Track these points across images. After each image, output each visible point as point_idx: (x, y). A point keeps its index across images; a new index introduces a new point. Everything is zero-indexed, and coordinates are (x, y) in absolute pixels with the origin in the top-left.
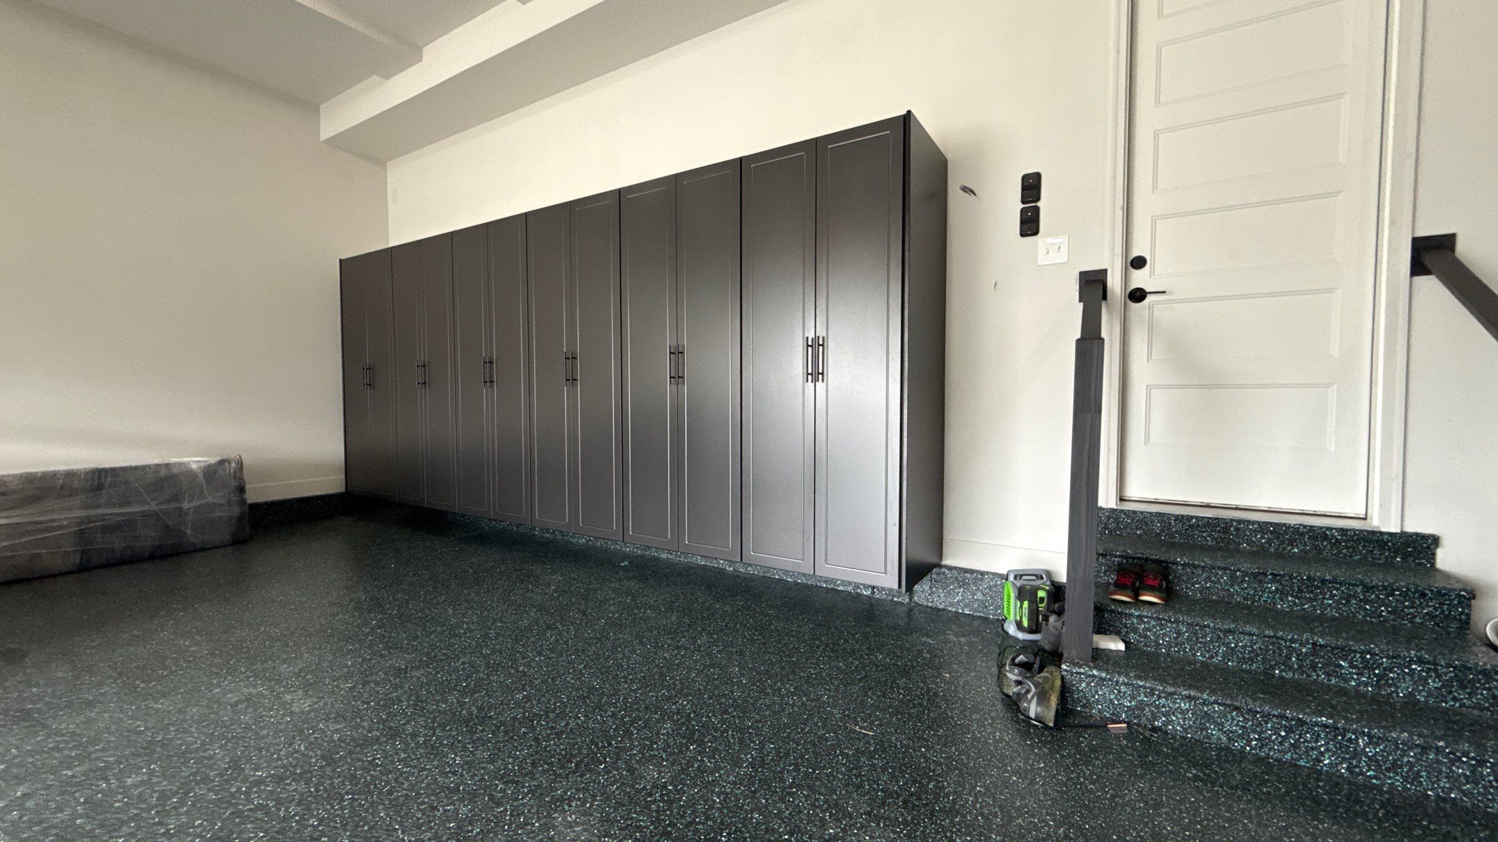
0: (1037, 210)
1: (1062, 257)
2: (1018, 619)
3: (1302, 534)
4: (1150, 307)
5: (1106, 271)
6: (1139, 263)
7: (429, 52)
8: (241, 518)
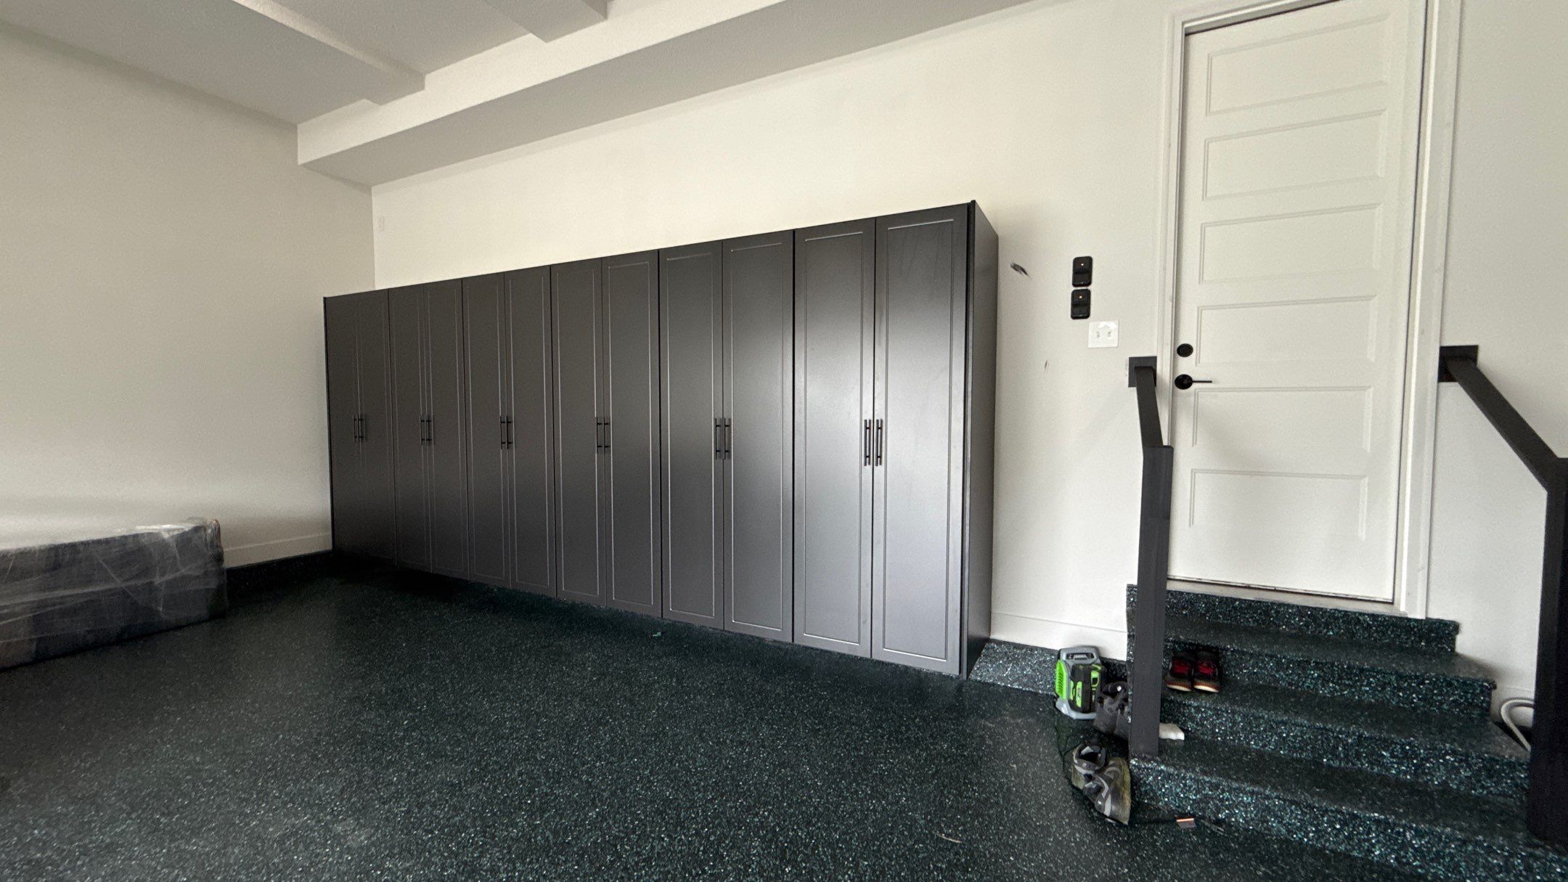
0: (1088, 293)
1: (1113, 341)
2: (1072, 698)
3: (1338, 618)
4: (1196, 395)
5: (1154, 359)
6: (1185, 350)
7: (434, 80)
8: (219, 589)
